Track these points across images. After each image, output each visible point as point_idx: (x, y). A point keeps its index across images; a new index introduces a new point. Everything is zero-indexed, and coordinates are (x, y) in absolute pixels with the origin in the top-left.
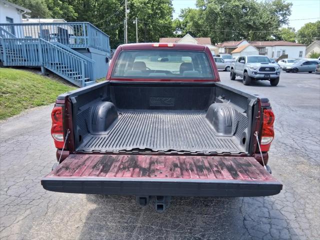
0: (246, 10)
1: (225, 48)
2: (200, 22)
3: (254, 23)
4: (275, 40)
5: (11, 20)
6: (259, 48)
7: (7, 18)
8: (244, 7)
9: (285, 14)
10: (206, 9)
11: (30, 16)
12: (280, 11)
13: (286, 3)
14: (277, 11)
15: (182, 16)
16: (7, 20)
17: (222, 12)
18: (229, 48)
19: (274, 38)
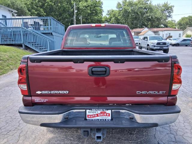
0: (147, 10)
1: (134, 33)
2: (119, 17)
3: (152, 17)
4: (164, 27)
5: (5, 17)
6: (155, 32)
7: (3, 15)
8: (145, 8)
9: (170, 12)
10: (122, 10)
11: (16, 15)
12: (167, 10)
13: (170, 5)
14: (165, 11)
15: (109, 14)
16: (3, 17)
17: (132, 11)
18: (137, 33)
19: (163, 26)
